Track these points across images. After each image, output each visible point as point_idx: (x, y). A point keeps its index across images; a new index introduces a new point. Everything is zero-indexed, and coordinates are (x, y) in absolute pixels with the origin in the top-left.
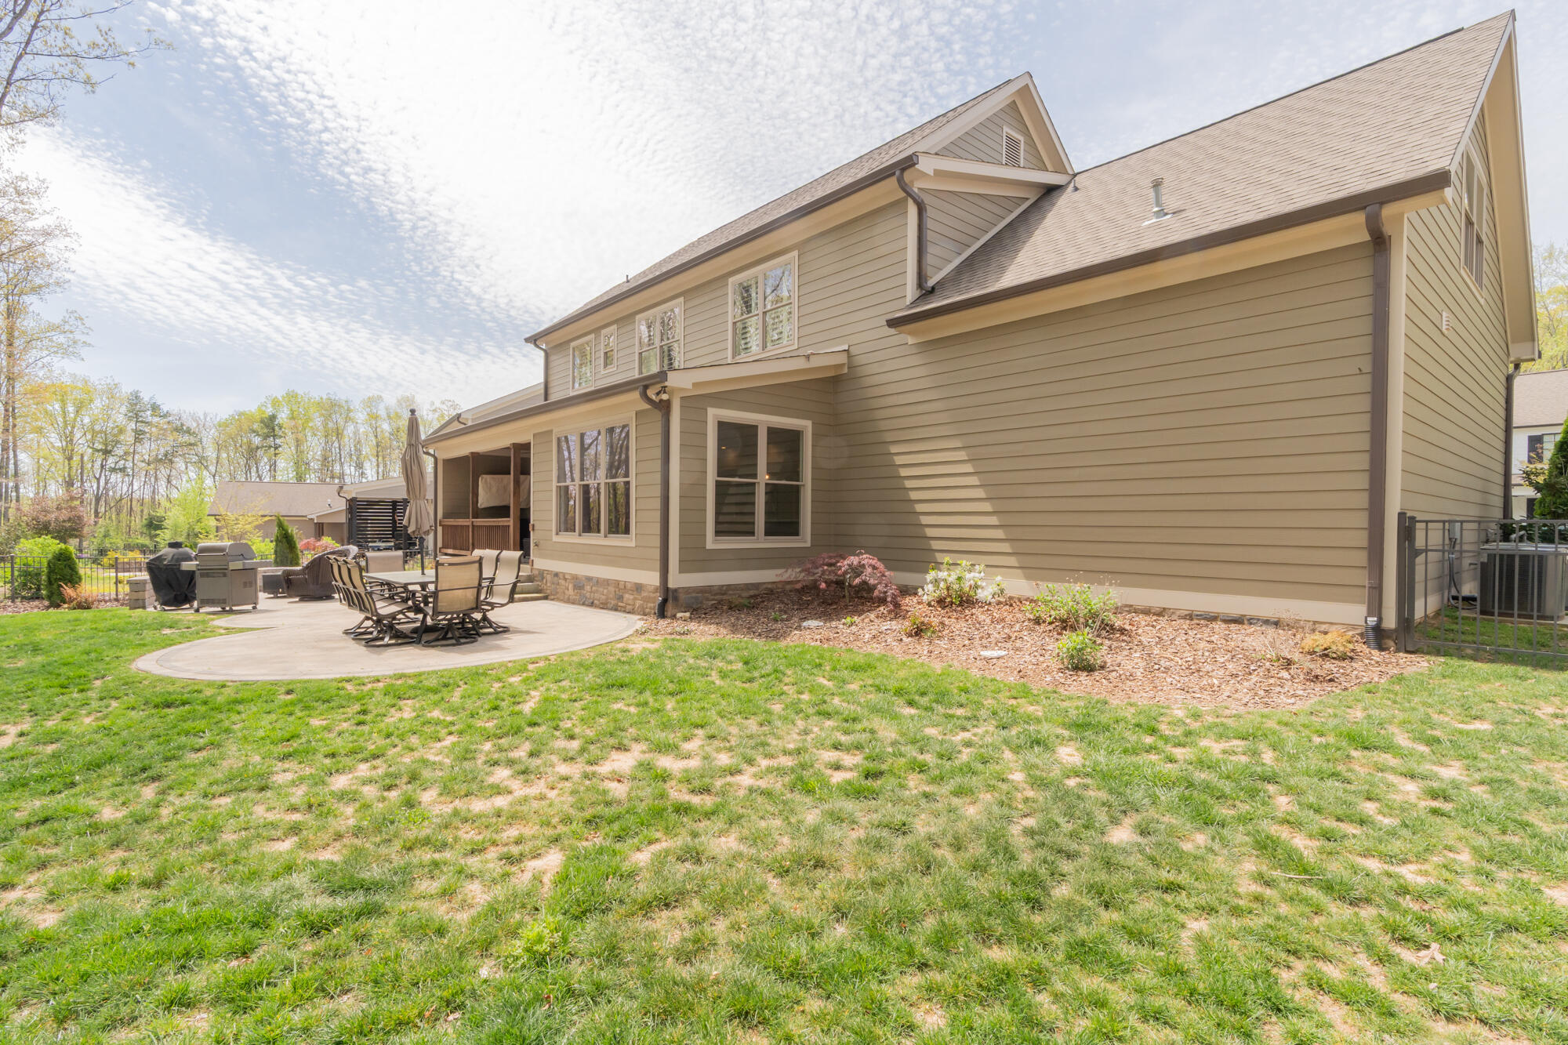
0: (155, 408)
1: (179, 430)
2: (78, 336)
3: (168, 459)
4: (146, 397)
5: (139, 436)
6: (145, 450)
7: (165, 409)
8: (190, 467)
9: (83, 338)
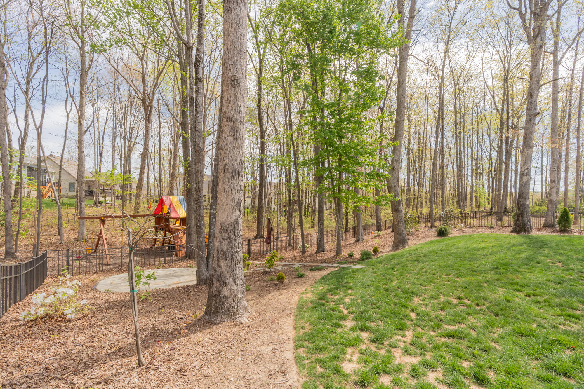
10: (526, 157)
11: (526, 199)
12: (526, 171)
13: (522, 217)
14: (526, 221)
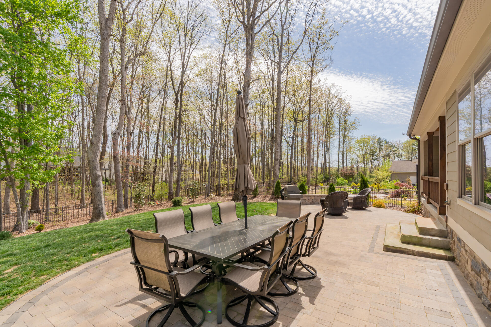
0: (385, 141)
1: (392, 146)
2: (358, 124)
3: (388, 155)
4: (382, 138)
5: (381, 149)
6: (382, 153)
7: (388, 141)
8: (396, 157)
9: (359, 124)
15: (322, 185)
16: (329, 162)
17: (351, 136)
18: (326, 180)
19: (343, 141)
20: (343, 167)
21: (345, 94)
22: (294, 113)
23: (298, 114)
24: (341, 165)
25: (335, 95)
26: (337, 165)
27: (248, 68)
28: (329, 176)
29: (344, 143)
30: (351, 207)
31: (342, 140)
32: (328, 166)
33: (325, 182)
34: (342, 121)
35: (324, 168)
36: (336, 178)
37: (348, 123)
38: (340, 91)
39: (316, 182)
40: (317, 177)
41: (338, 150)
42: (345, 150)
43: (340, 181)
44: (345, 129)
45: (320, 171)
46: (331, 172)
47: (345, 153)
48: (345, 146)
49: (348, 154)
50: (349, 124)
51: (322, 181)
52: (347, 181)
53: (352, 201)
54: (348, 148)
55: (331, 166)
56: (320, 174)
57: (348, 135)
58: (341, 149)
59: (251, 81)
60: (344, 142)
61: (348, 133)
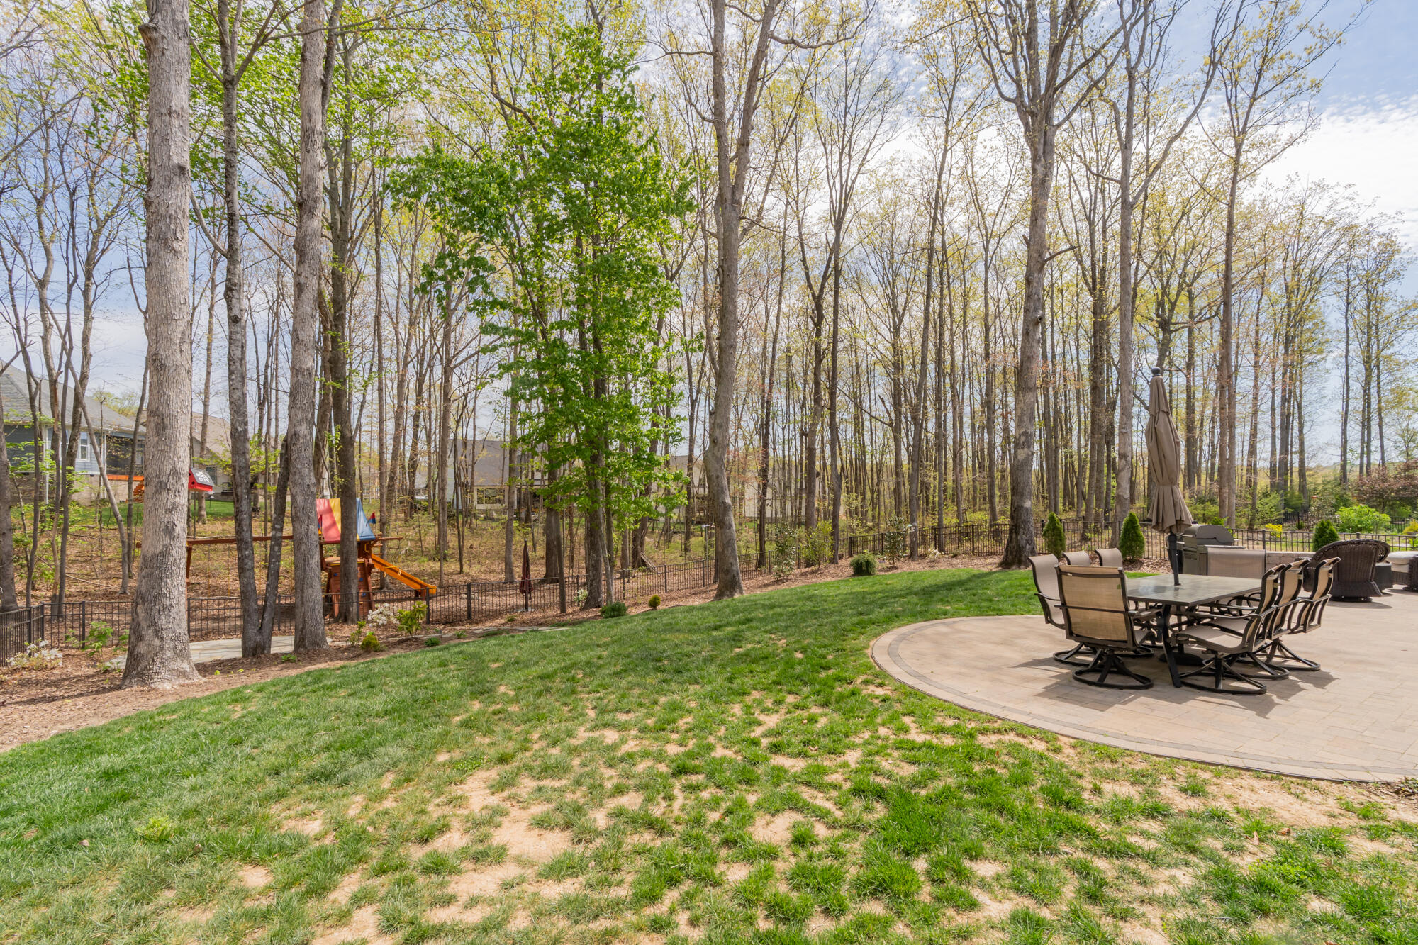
10: (1022, 410)
11: (1022, 495)
12: (1023, 439)
13: (1017, 533)
14: (1023, 543)
15: (1278, 528)
16: (1302, 452)
17: (1405, 351)
18: (1294, 513)
19: (1362, 377)
20: (1366, 468)
21: (1374, 212)
22: (1160, 304)
23: (1173, 304)
24: (1354, 459)
25: (1328, 218)
26: (1338, 460)
27: (1039, 222)
28: (1303, 501)
29: (1368, 382)
30: (1401, 587)
31: (1357, 369)
32: (1296, 465)
33: (1286, 520)
34: (1360, 302)
35: (1280, 470)
36: (1336, 507)
37: (1390, 308)
38: (1348, 203)
39: (1253, 519)
40: (1253, 504)
41: (1339, 406)
42: (1374, 405)
43: (1353, 516)
44: (1371, 330)
45: (1263, 482)
46: (1310, 487)
47: (1375, 415)
48: (1374, 391)
49: (1386, 419)
50: (1395, 309)
51: (1275, 516)
52: (1386, 518)
53: (1405, 569)
54: (1387, 396)
55: (1310, 464)
56: (1265, 495)
57: (1386, 352)
58: (1356, 404)
59: (1047, 256)
60: (1368, 376)
61: (1389, 344)
